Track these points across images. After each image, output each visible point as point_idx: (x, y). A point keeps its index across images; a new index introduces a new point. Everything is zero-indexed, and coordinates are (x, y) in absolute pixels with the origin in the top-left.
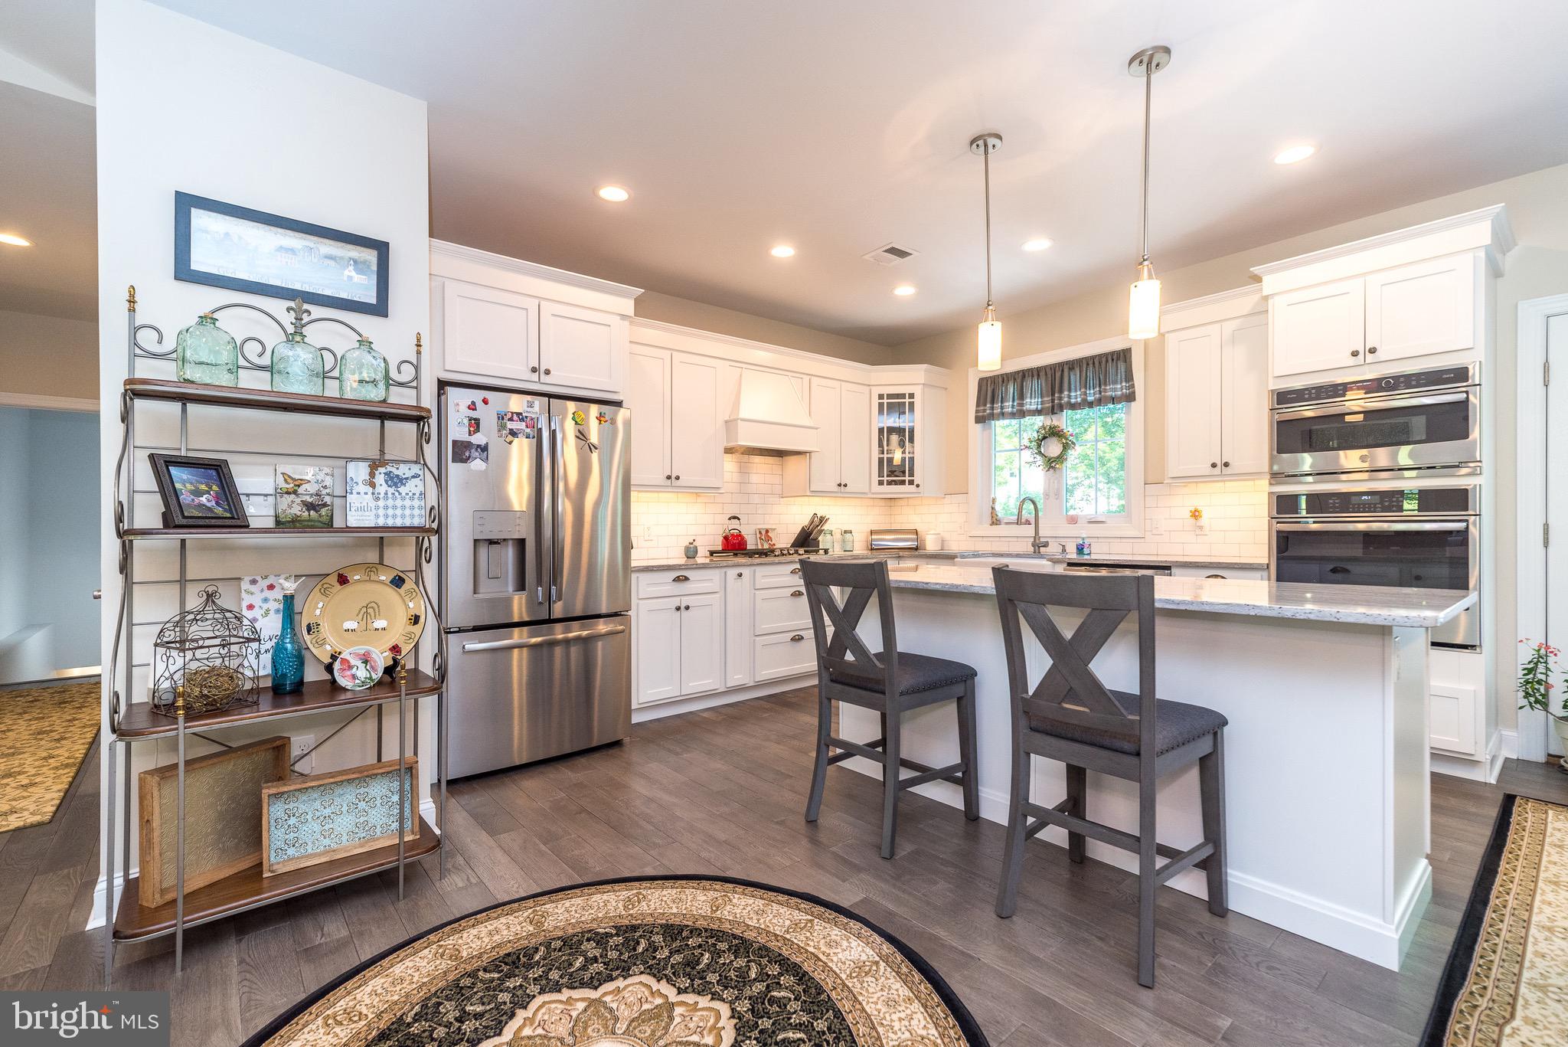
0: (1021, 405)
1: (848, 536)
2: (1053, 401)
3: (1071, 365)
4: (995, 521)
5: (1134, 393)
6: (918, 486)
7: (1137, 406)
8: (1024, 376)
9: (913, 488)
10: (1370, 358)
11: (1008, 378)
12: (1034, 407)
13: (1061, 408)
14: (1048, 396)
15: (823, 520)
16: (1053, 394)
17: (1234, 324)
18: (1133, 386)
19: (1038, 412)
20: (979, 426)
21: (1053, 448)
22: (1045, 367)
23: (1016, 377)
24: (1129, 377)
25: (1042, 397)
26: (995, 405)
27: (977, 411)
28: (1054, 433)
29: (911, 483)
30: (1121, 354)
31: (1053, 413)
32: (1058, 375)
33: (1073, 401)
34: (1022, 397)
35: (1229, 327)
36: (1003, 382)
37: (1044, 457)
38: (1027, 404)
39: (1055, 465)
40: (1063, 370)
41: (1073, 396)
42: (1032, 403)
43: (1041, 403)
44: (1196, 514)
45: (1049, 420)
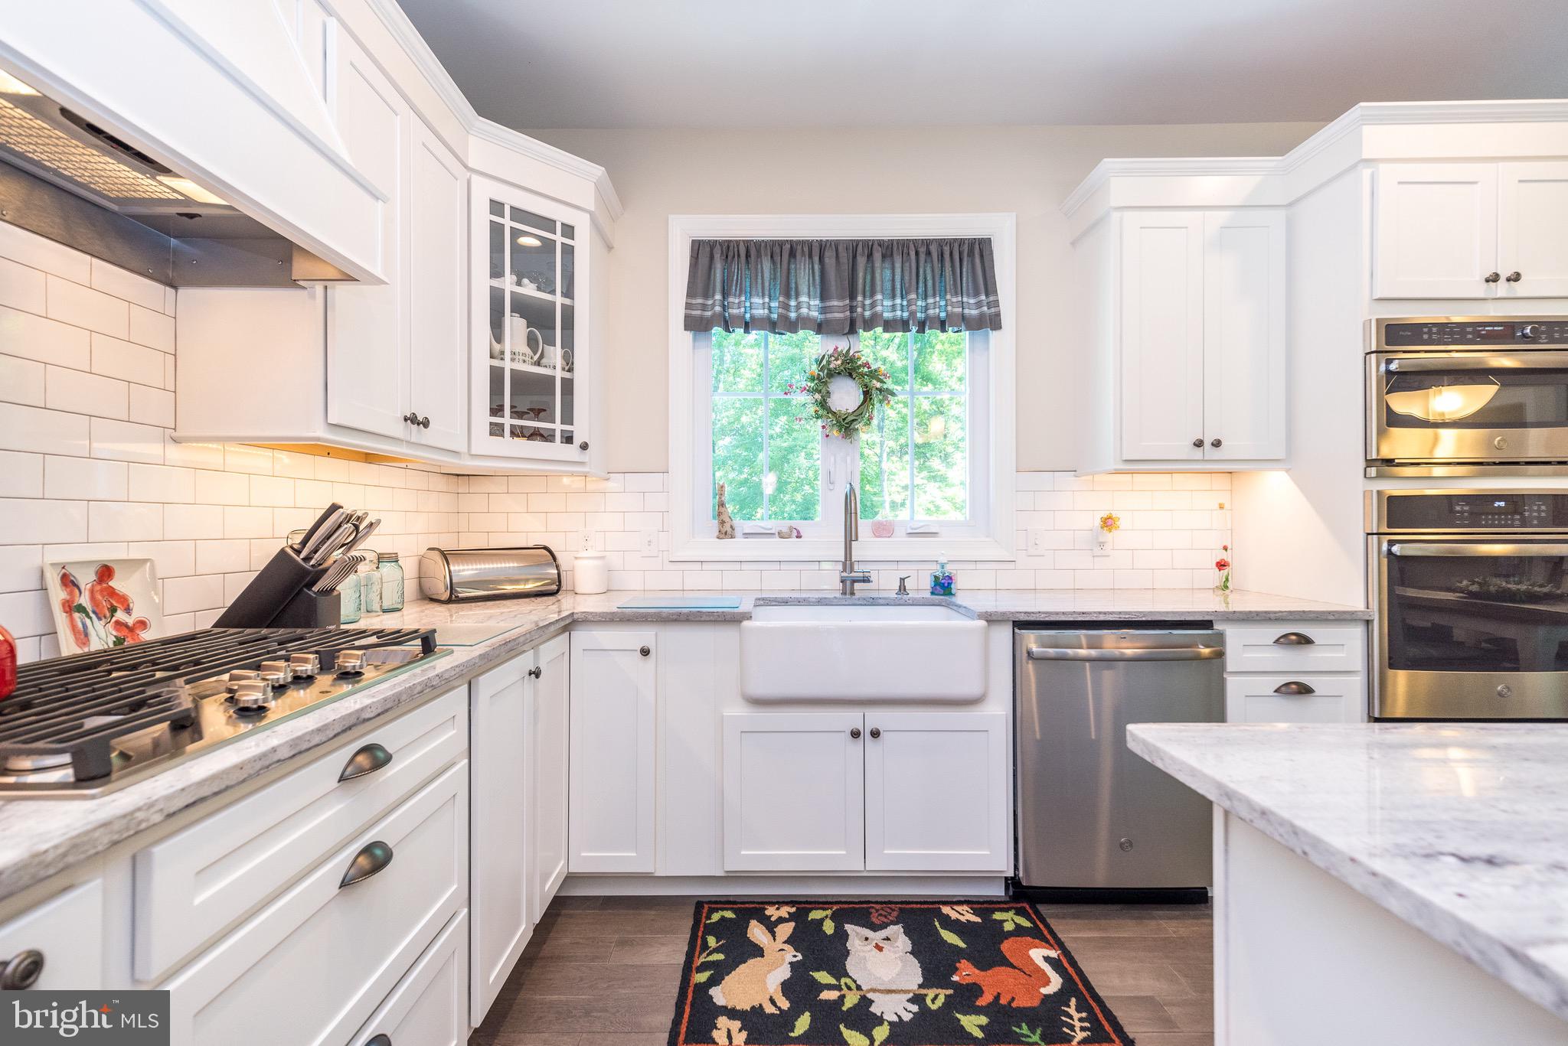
0: (786, 307)
1: (387, 568)
2: (852, 309)
3: (890, 249)
4: (729, 530)
5: (998, 315)
6: (584, 447)
7: (999, 341)
8: (792, 254)
9: (571, 452)
11: (758, 251)
12: (814, 315)
13: (869, 325)
14: (841, 298)
15: (357, 526)
16: (853, 297)
17: (1223, 216)
18: (996, 304)
19: (820, 328)
20: (689, 335)
21: (846, 396)
22: (836, 244)
23: (777, 249)
24: (989, 286)
25: (823, 298)
26: (731, 299)
27: (688, 306)
28: (850, 368)
29: (568, 439)
30: (977, 246)
31: (852, 330)
32: (861, 261)
33: (887, 315)
34: (787, 291)
36: (748, 256)
37: (829, 411)
38: (798, 307)
39: (846, 425)
40: (870, 256)
41: (886, 306)
42: (809, 305)
43: (824, 310)
44: (1108, 523)
45: (842, 344)
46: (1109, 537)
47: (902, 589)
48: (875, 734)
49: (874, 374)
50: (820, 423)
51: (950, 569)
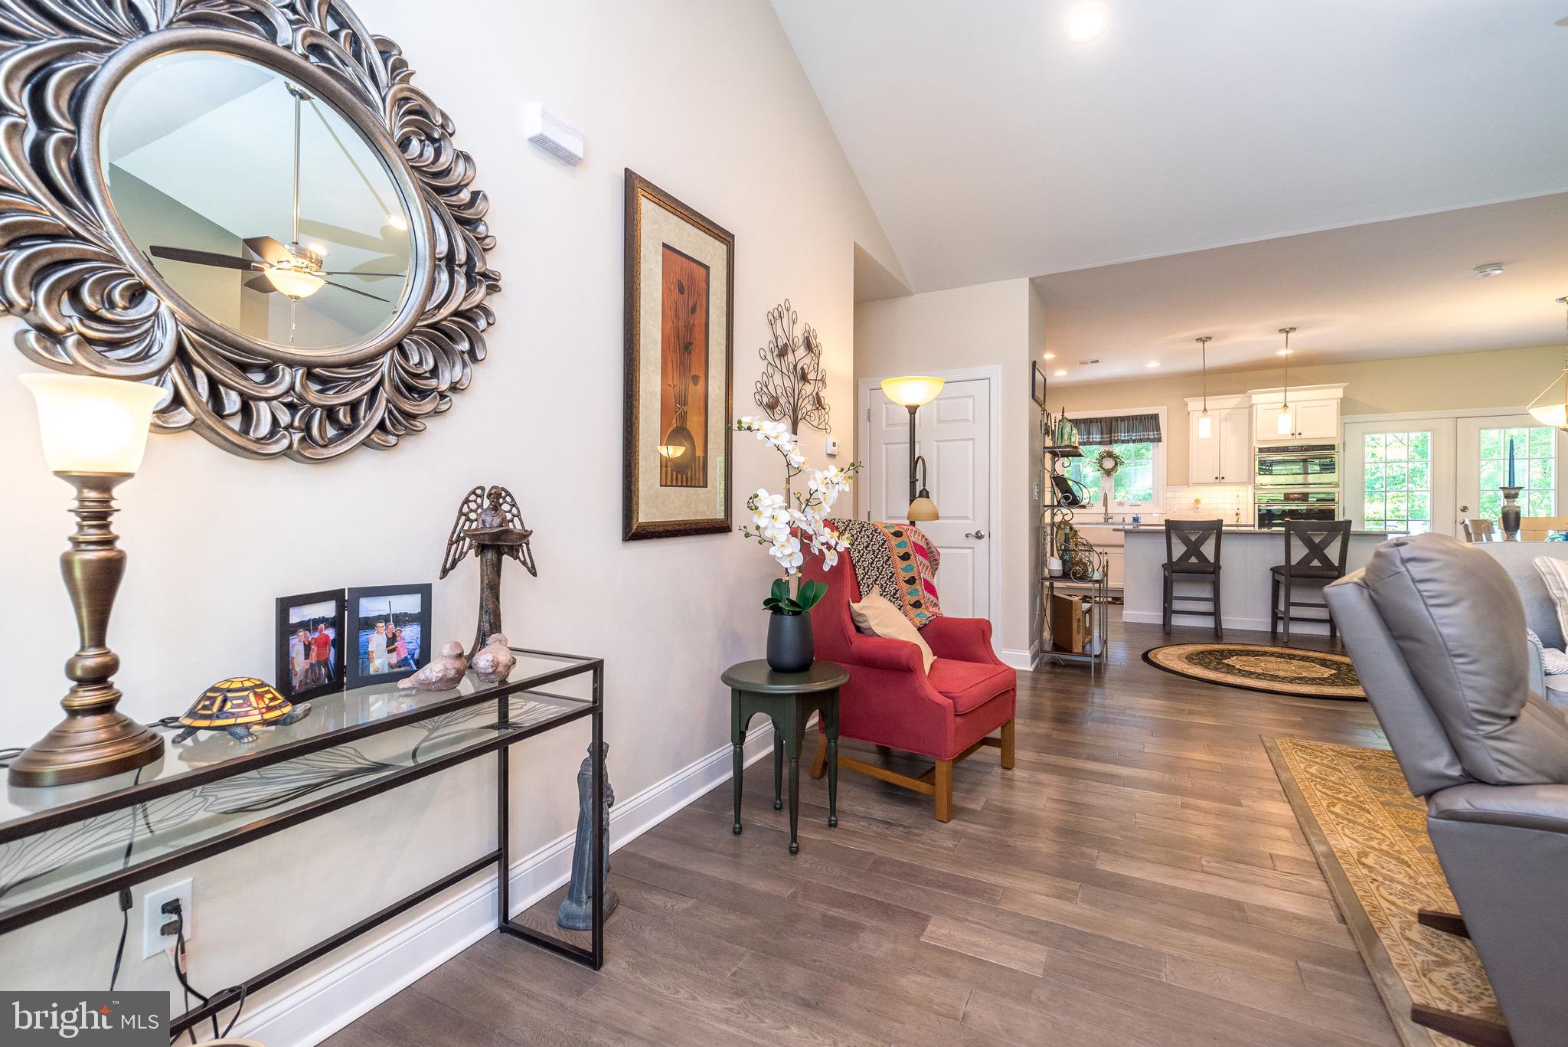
0: (1089, 438)
2: (1111, 437)
3: (1123, 419)
5: (1161, 437)
7: (1162, 445)
8: (1091, 422)
10: (1298, 436)
11: (1080, 422)
12: (1098, 440)
13: (1116, 442)
14: (1107, 435)
16: (1111, 434)
17: (1228, 411)
18: (1160, 434)
19: (1100, 443)
21: (1109, 464)
22: (1105, 419)
23: (1086, 422)
24: (1158, 429)
25: (1101, 434)
28: (1110, 455)
30: (1153, 417)
31: (1111, 444)
32: (1114, 423)
33: (1122, 438)
34: (1089, 434)
35: (1224, 413)
37: (1103, 468)
38: (1093, 438)
39: (1108, 473)
40: (1117, 421)
41: (1122, 436)
42: (1097, 438)
43: (1102, 438)
44: (1197, 501)
45: (1107, 448)
46: (1200, 506)
47: (1124, 520)
48: (1106, 553)
49: (1117, 457)
50: (1100, 472)
51: (1139, 516)
